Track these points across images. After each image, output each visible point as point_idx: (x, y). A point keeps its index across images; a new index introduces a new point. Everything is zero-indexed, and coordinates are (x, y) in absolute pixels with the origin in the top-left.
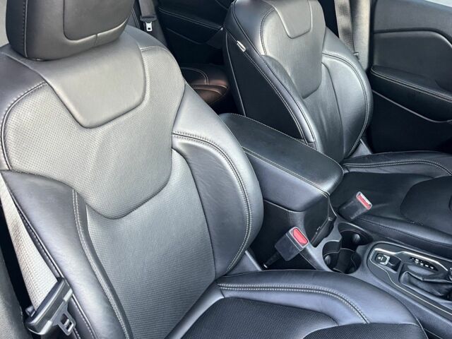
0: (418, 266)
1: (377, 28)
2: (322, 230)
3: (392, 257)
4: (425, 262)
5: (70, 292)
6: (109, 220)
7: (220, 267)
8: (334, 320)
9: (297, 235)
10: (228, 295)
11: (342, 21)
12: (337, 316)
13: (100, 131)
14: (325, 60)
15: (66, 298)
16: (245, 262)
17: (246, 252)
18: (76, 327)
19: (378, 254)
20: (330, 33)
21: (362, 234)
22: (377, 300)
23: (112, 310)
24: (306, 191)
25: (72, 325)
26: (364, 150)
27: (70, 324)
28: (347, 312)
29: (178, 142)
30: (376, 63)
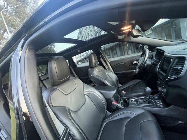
0: (140, 100)
1: (112, 66)
2: (119, 100)
3: (134, 100)
4: (141, 99)
5: (69, 129)
6: (75, 112)
7: (103, 116)
8: (130, 118)
9: (114, 103)
10: (107, 122)
11: (106, 67)
12: (130, 116)
13: (70, 95)
14: (107, 73)
15: (68, 131)
16: (107, 113)
17: (107, 111)
18: (72, 138)
19: (132, 101)
20: (105, 70)
21: (127, 99)
22: (136, 109)
23: (79, 131)
24: (112, 93)
25: (71, 138)
26: (120, 85)
27: (70, 138)
28: (132, 115)
29: (85, 93)
30: (115, 71)
